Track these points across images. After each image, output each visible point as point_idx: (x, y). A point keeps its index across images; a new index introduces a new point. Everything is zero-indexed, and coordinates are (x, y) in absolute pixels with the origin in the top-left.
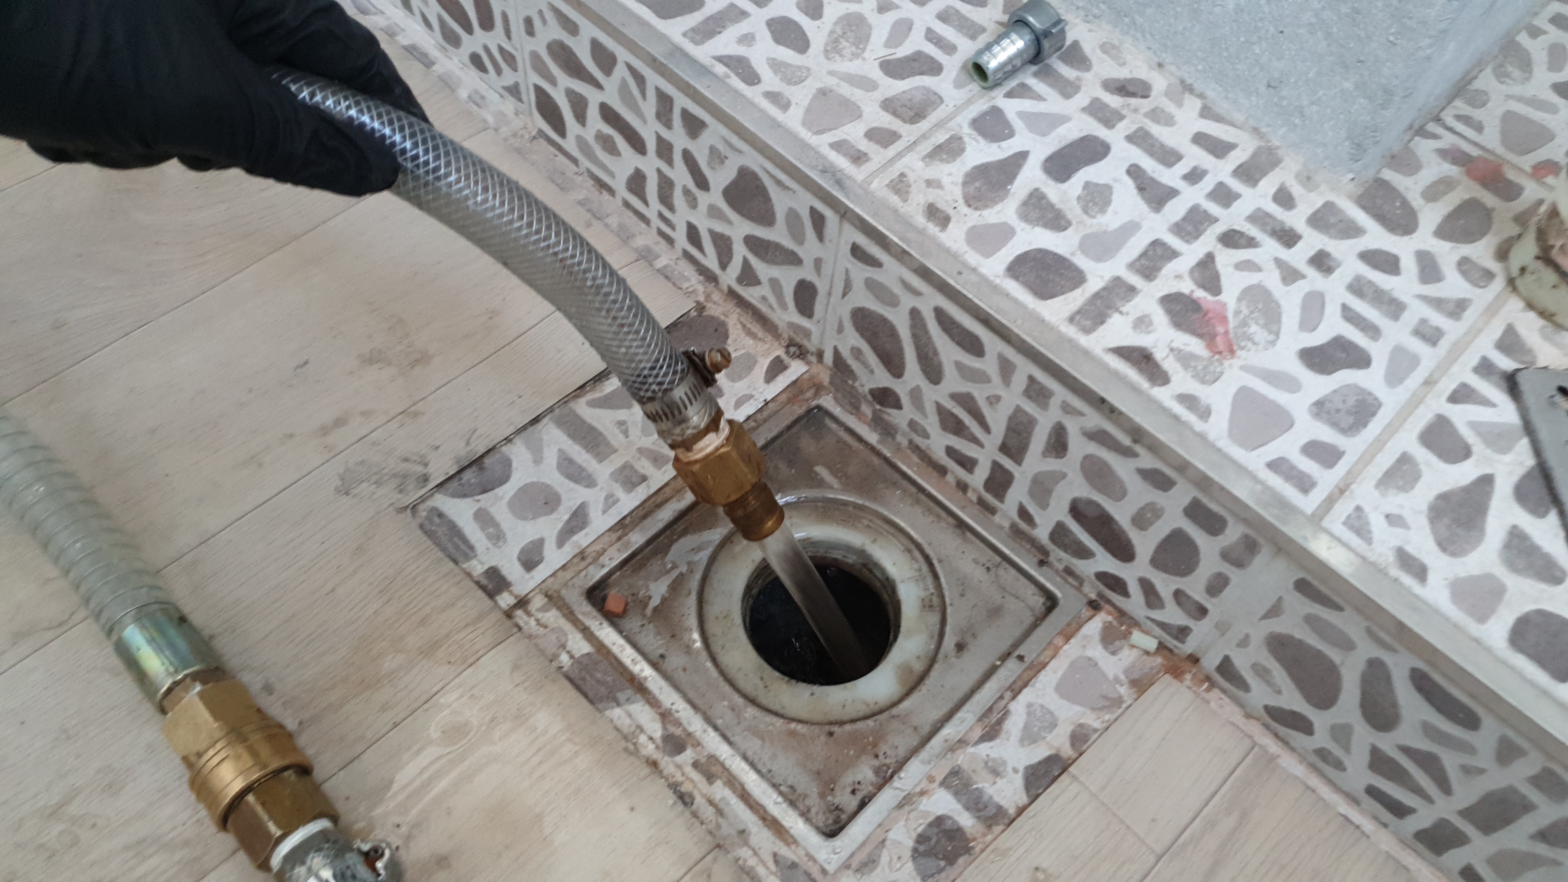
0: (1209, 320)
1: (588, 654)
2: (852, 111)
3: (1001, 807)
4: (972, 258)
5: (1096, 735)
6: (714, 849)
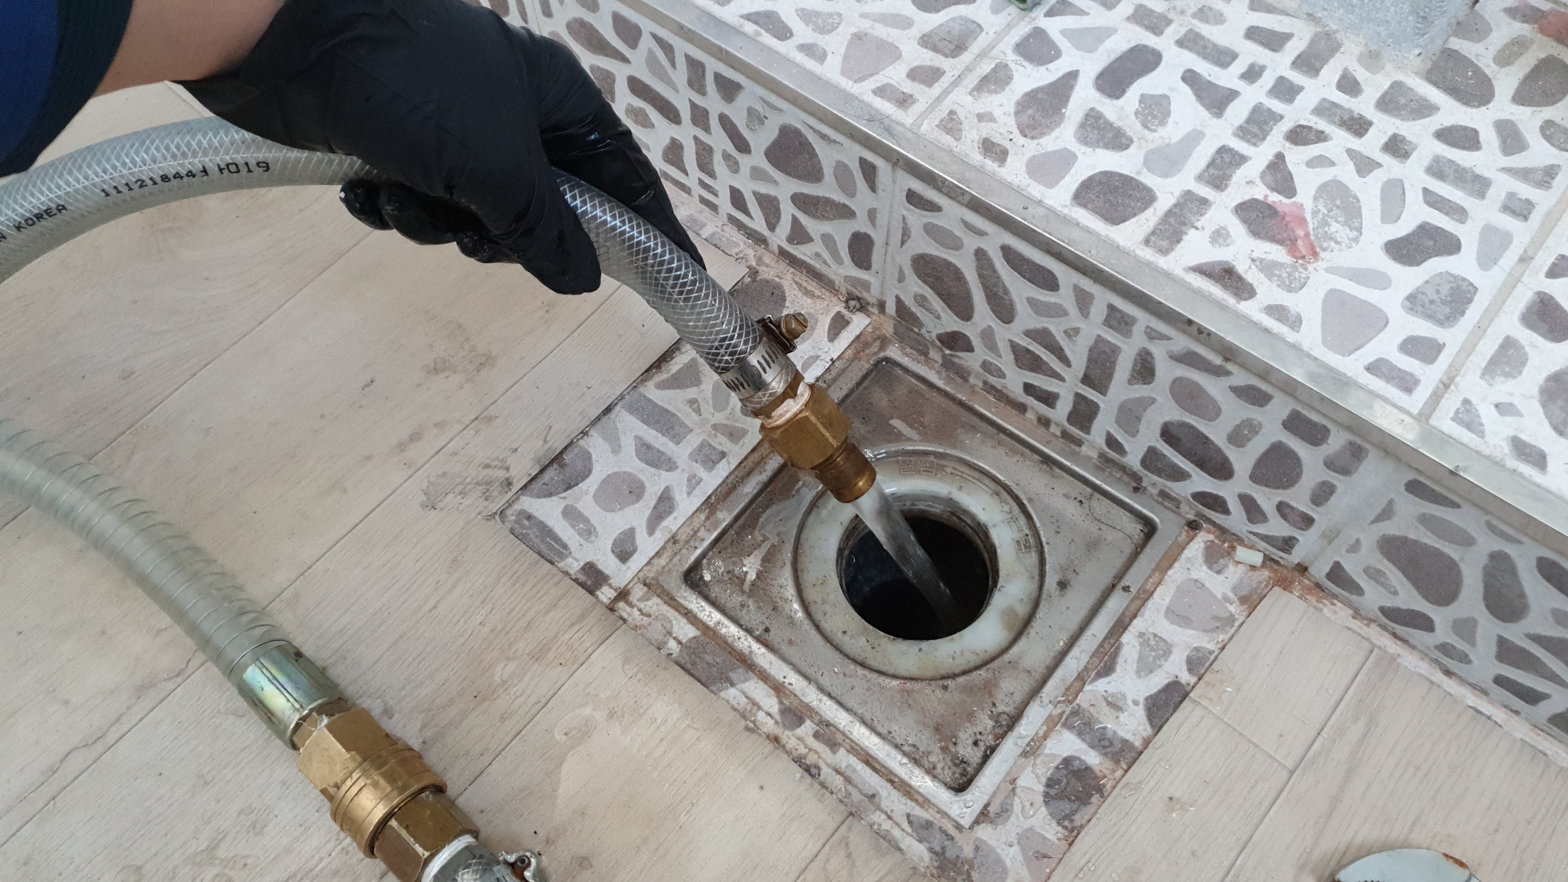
0: (1286, 225)
1: (694, 638)
2: (890, 52)
3: (1127, 741)
4: (1036, 190)
5: (1212, 658)
6: (847, 817)
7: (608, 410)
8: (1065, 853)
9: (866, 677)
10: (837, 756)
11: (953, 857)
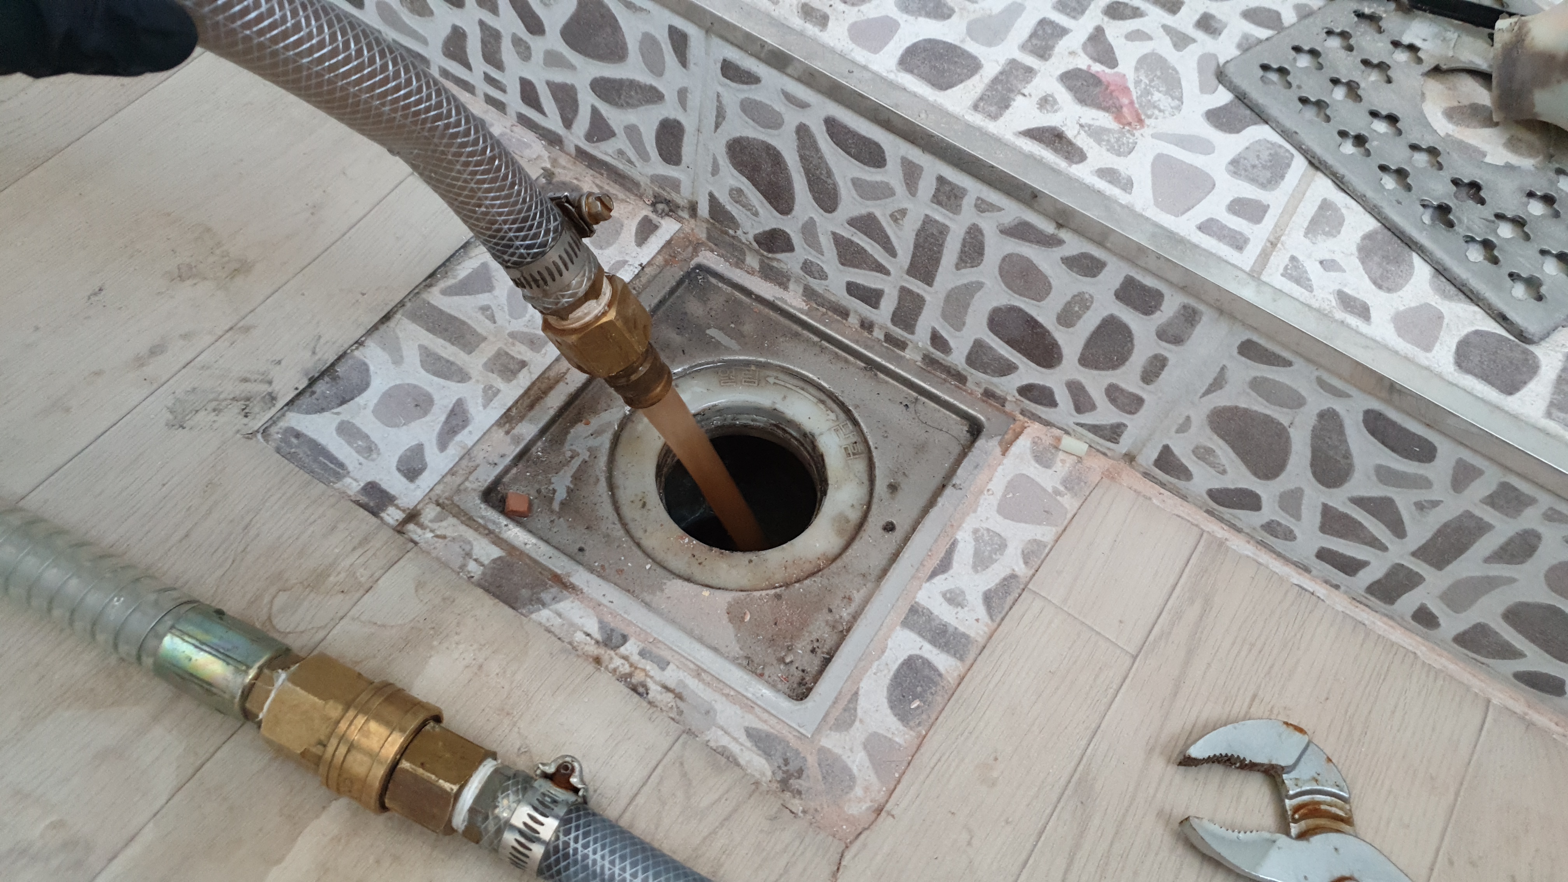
0: (1111, 93)
1: (500, 558)
4: (860, 55)
5: (1047, 549)
6: (681, 736)
7: (386, 318)
8: (914, 755)
10: (665, 673)
11: (797, 768)
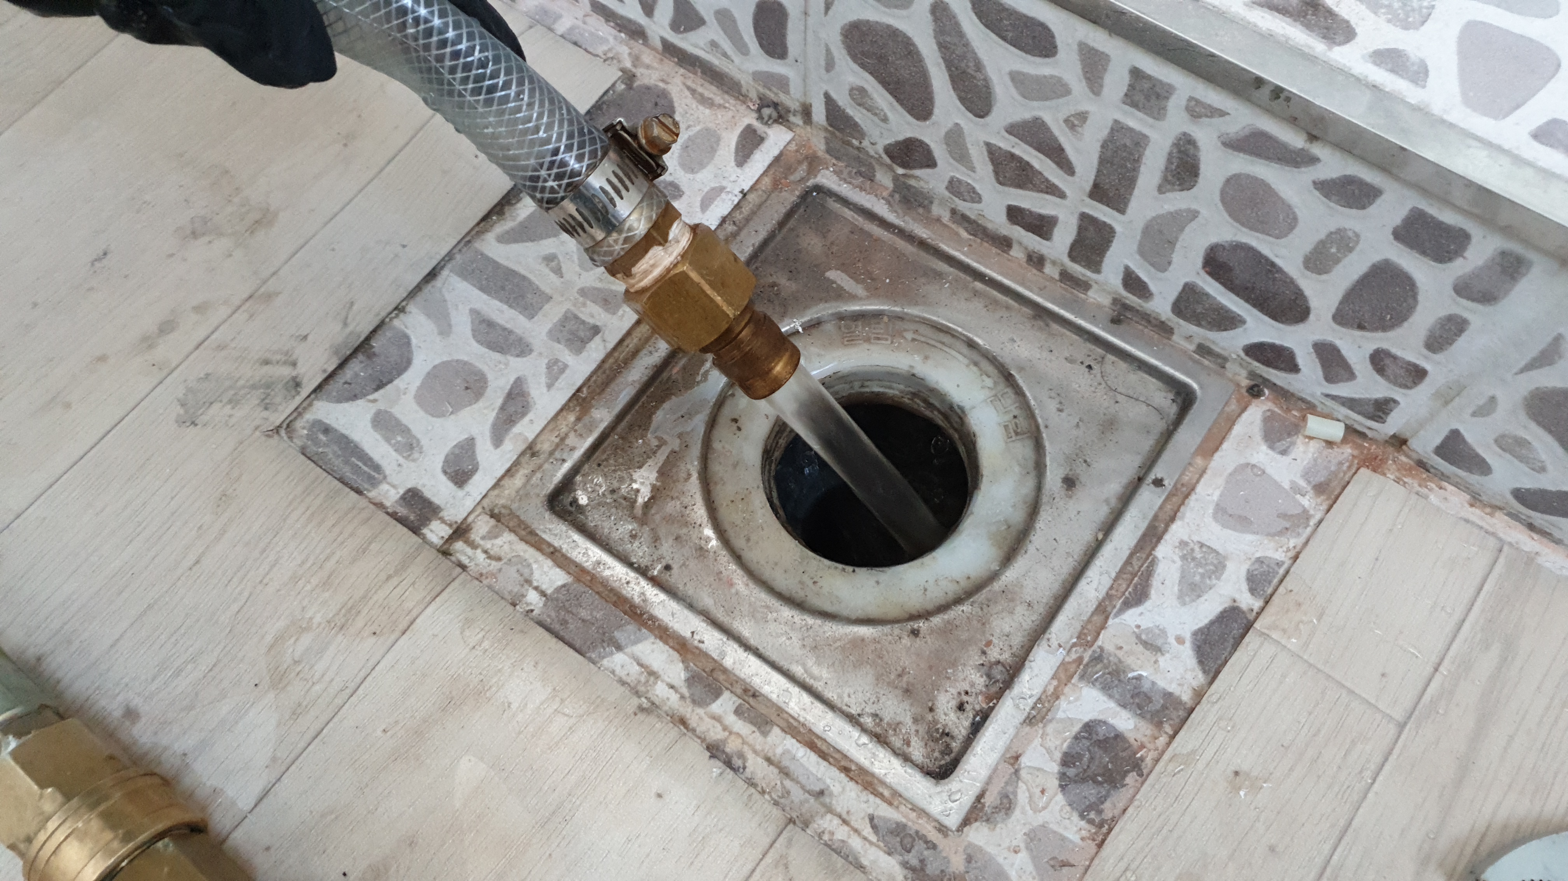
1: (564, 586)
3: (1170, 694)
5: (1282, 571)
6: (786, 826)
7: (432, 275)
8: (1092, 860)
9: (806, 625)
10: (769, 739)
11: (937, 872)
